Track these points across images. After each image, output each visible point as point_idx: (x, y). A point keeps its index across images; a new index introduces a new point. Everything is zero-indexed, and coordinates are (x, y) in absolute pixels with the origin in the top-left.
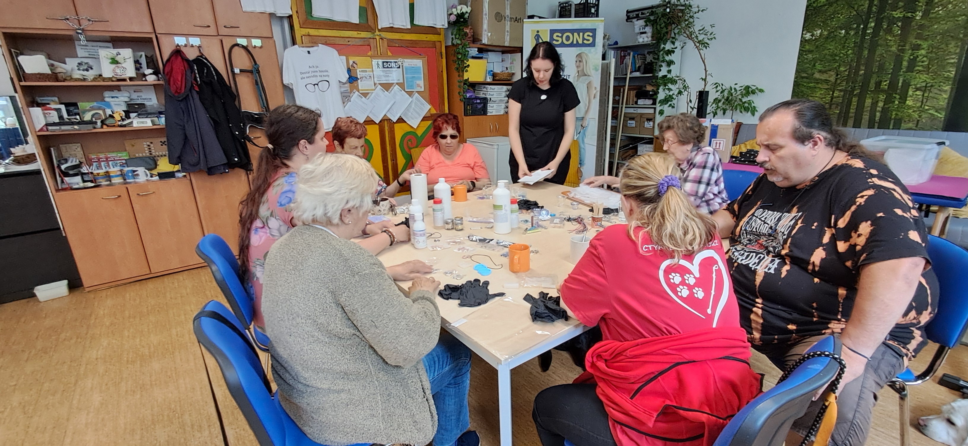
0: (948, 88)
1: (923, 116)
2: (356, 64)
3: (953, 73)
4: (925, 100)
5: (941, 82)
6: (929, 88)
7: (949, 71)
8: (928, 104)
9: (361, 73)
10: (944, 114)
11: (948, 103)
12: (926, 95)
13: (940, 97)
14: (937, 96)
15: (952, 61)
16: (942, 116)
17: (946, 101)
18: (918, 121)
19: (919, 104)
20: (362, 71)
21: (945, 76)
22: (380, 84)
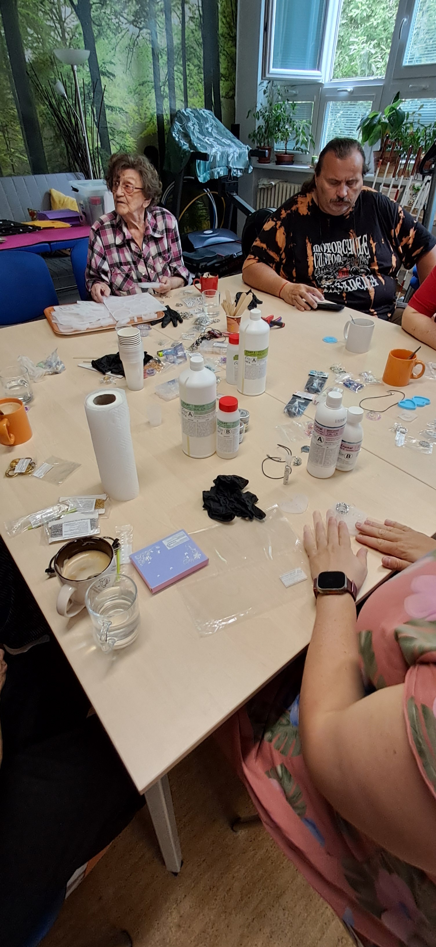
0: (18, 128)
1: (14, 160)
3: (16, 110)
4: (8, 143)
5: (11, 121)
6: (5, 128)
7: (12, 109)
8: (11, 146)
10: (27, 156)
11: (25, 145)
12: (6, 136)
13: (17, 138)
14: (14, 137)
15: (10, 96)
16: (26, 159)
17: (23, 142)
18: (12, 165)
19: (5, 147)
21: (12, 114)
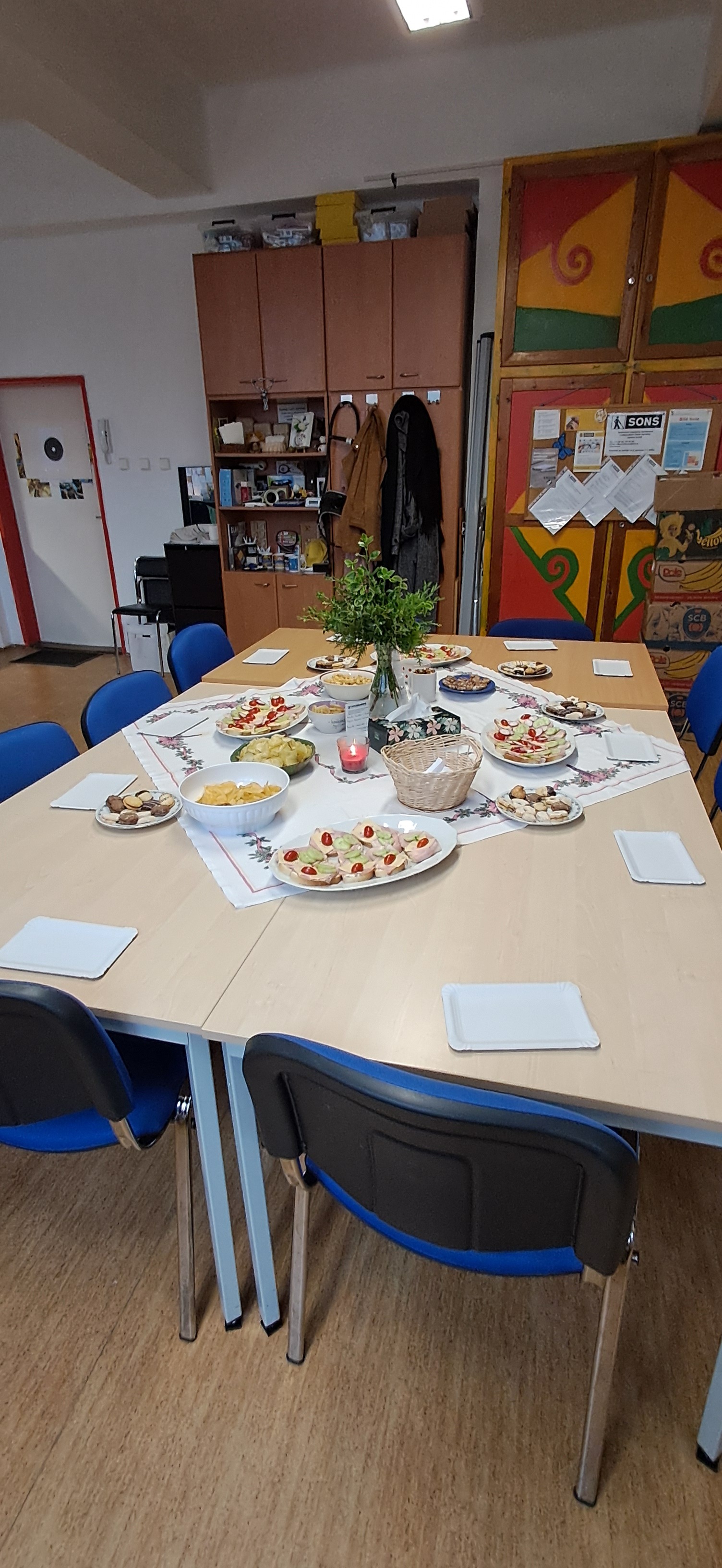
2: (577, 422)
9: (583, 438)
20: (586, 435)
22: (614, 458)
